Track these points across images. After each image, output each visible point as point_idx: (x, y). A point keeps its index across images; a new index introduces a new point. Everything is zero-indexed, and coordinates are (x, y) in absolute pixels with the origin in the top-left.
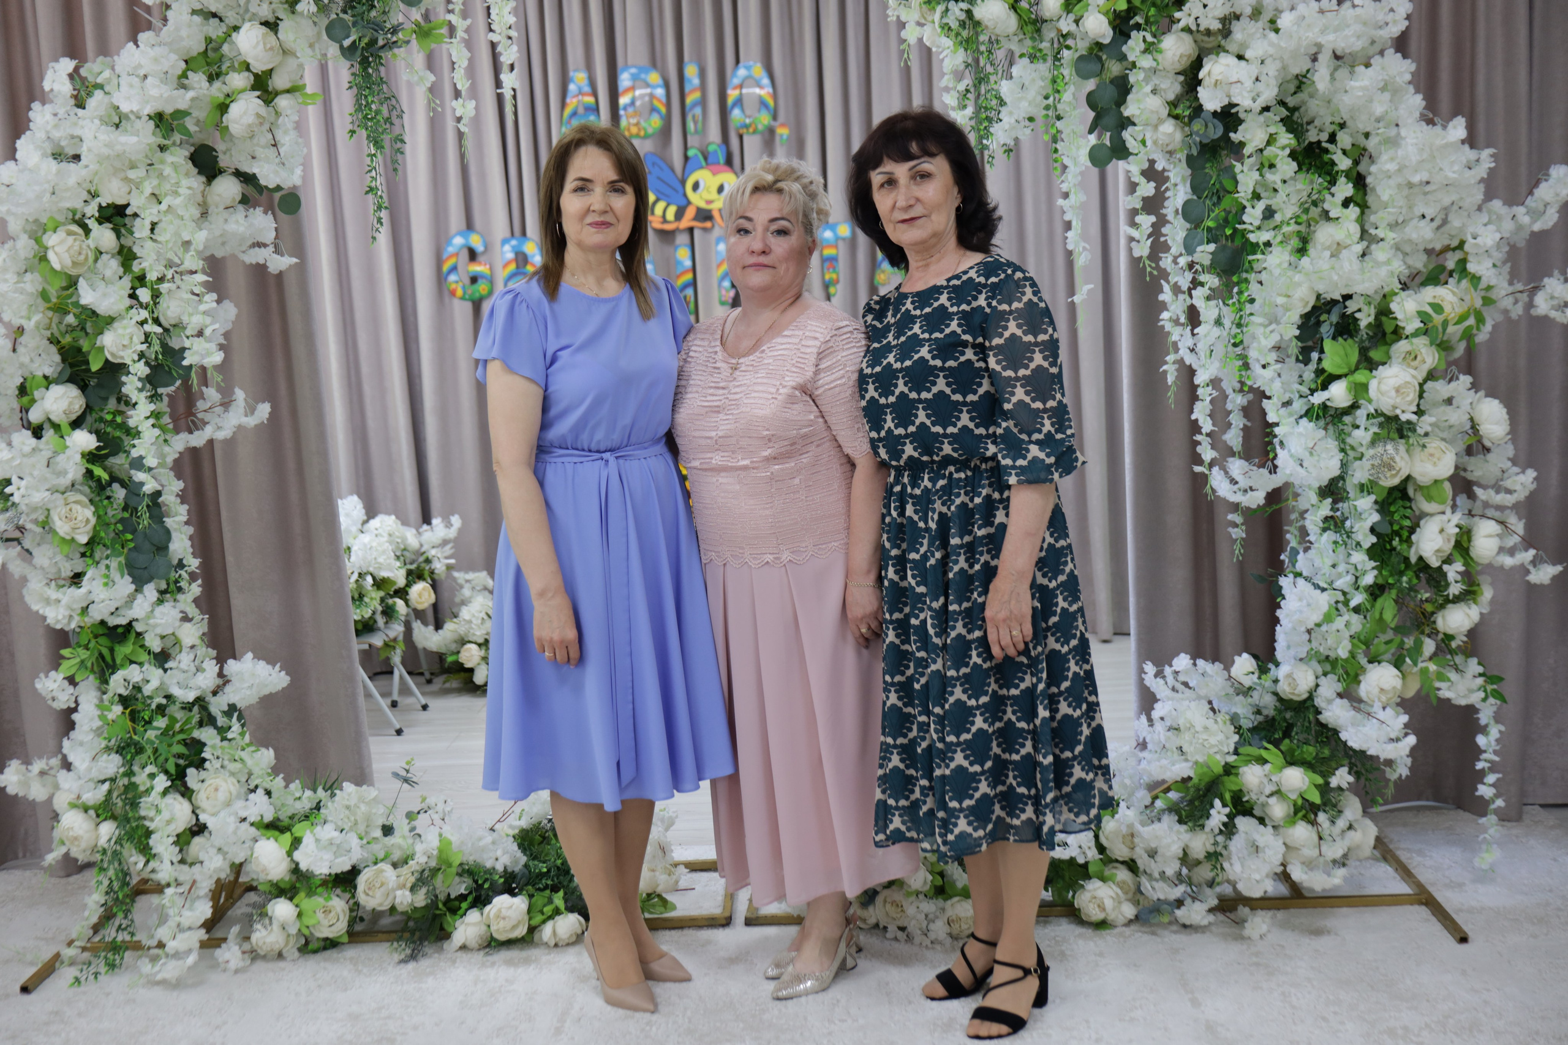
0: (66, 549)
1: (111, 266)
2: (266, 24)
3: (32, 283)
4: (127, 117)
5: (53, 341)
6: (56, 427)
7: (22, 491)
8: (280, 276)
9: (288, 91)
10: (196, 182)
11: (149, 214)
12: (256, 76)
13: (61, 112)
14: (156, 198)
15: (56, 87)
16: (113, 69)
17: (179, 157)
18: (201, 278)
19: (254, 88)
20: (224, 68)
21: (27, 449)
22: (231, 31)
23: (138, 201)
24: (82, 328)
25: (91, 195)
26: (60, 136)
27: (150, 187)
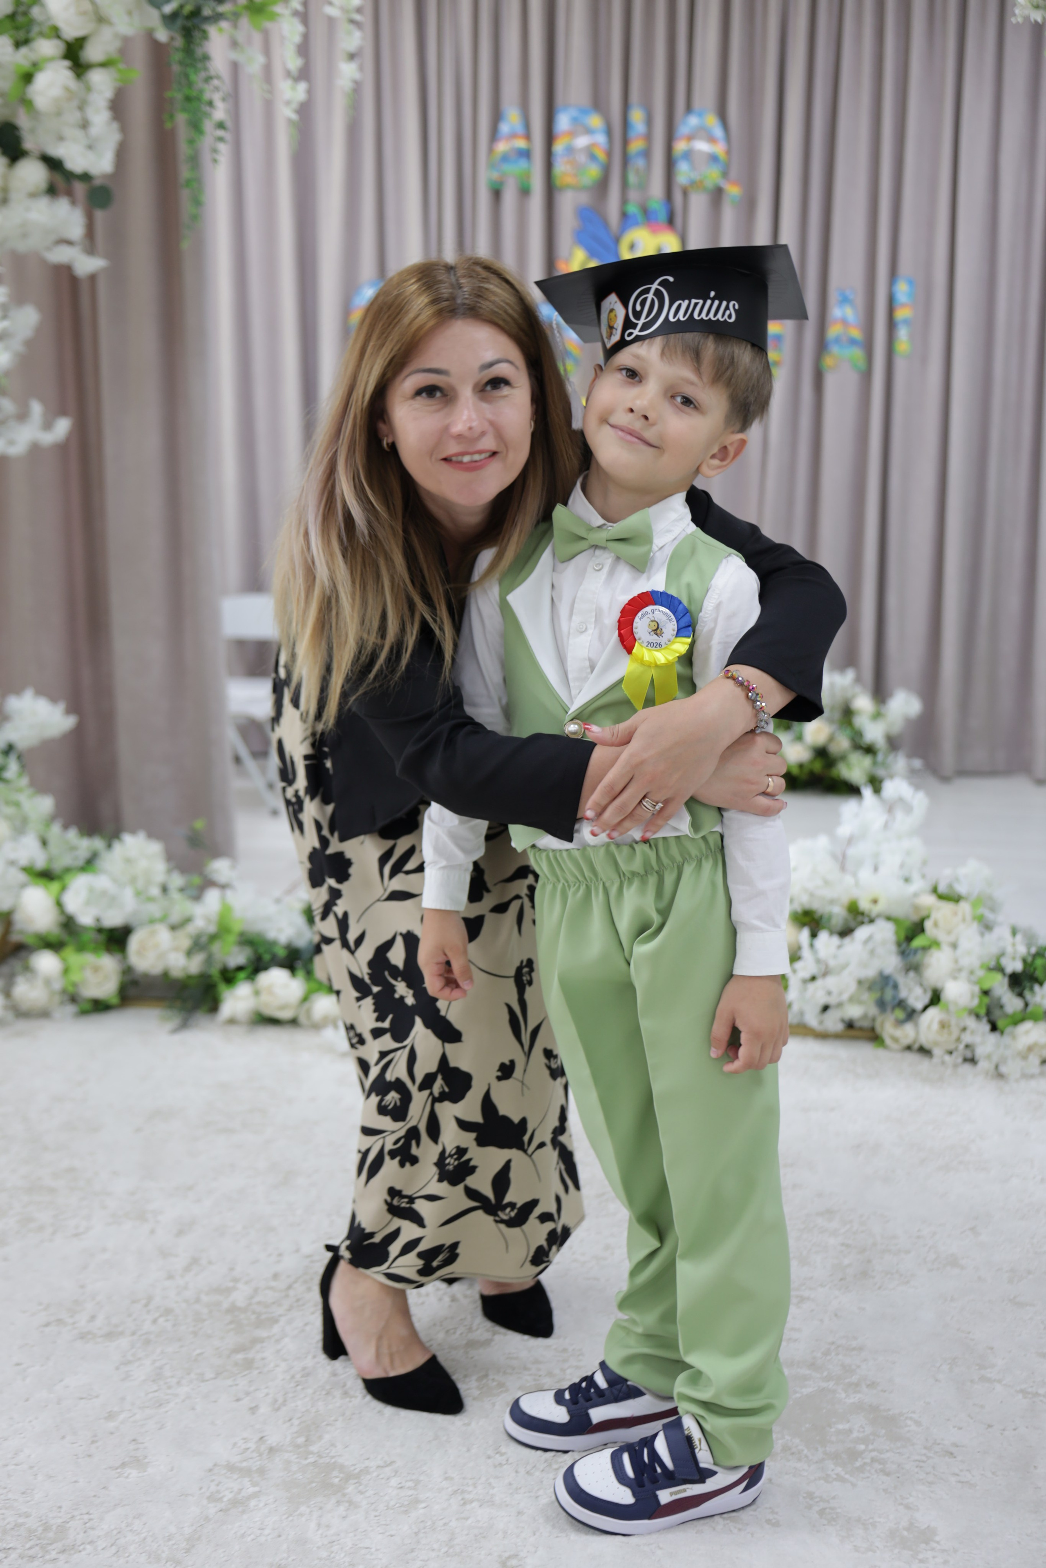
8: (93, 278)
9: (101, 65)
12: (68, 44)
19: (64, 57)
20: (32, 31)
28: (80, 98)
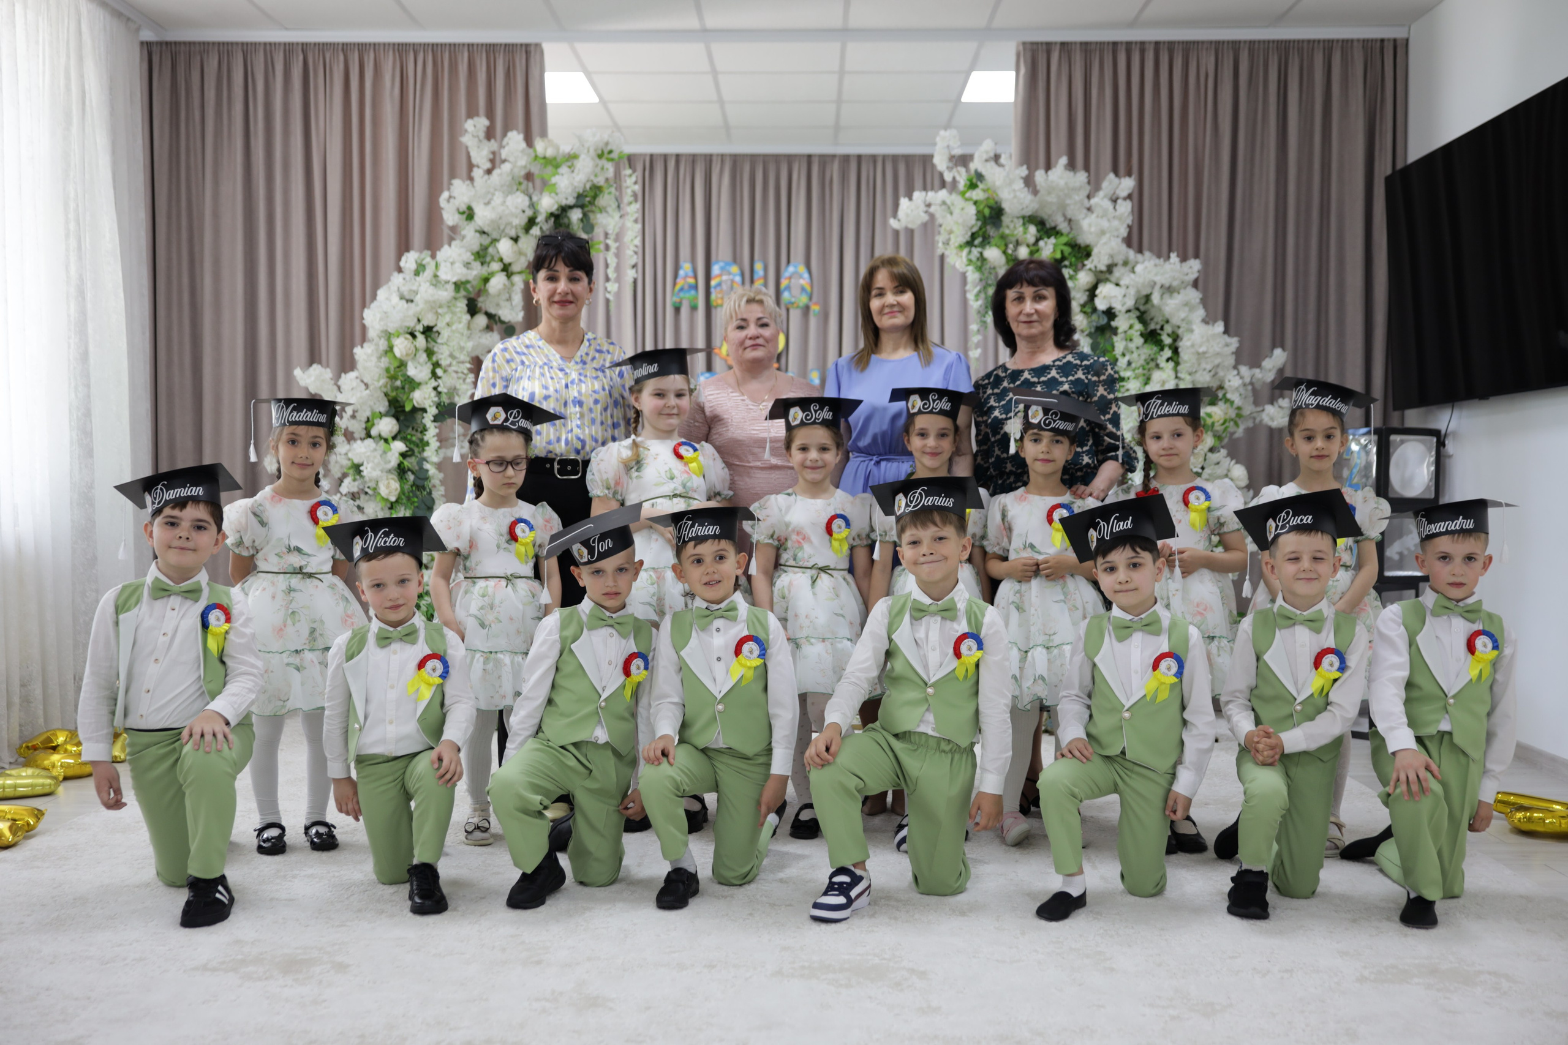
0: (383, 504)
1: (423, 357)
2: (512, 238)
3: (385, 362)
4: (440, 282)
5: (386, 395)
6: (386, 441)
7: (369, 469)
9: (519, 273)
10: (468, 317)
11: (445, 334)
12: (504, 265)
13: (408, 278)
14: (449, 324)
15: (408, 265)
16: (433, 256)
17: (462, 305)
18: (469, 366)
19: (503, 270)
20: (488, 259)
21: (372, 449)
22: (495, 241)
23: (440, 326)
24: (403, 388)
25: (419, 320)
26: (405, 289)
27: (447, 318)
28: (509, 289)
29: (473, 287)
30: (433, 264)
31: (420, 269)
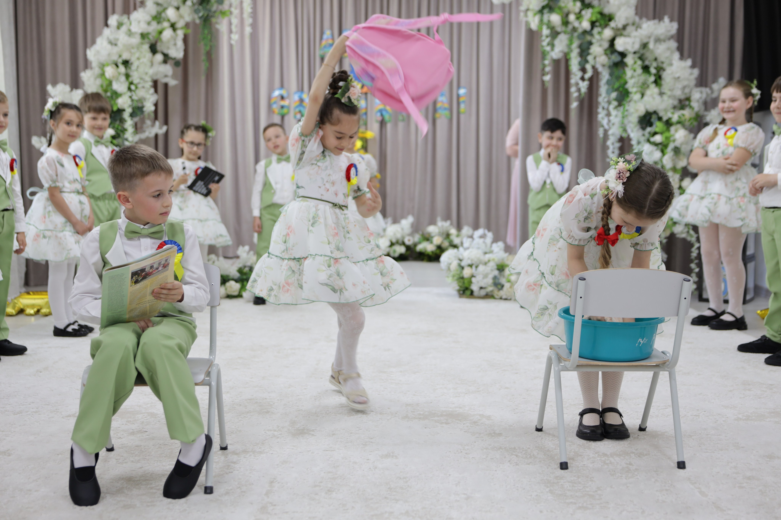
1: (123, 78)
2: (176, 8)
3: (99, 82)
4: (132, 33)
9: (181, 28)
10: (150, 55)
11: (135, 64)
13: (112, 30)
14: (138, 59)
15: (112, 23)
16: (129, 18)
17: (146, 47)
20: (162, 20)
22: (165, 9)
23: (133, 59)
24: (112, 97)
25: (120, 56)
26: (111, 38)
27: (137, 55)
28: (175, 39)
29: (153, 37)
30: (128, 23)
31: (119, 25)
